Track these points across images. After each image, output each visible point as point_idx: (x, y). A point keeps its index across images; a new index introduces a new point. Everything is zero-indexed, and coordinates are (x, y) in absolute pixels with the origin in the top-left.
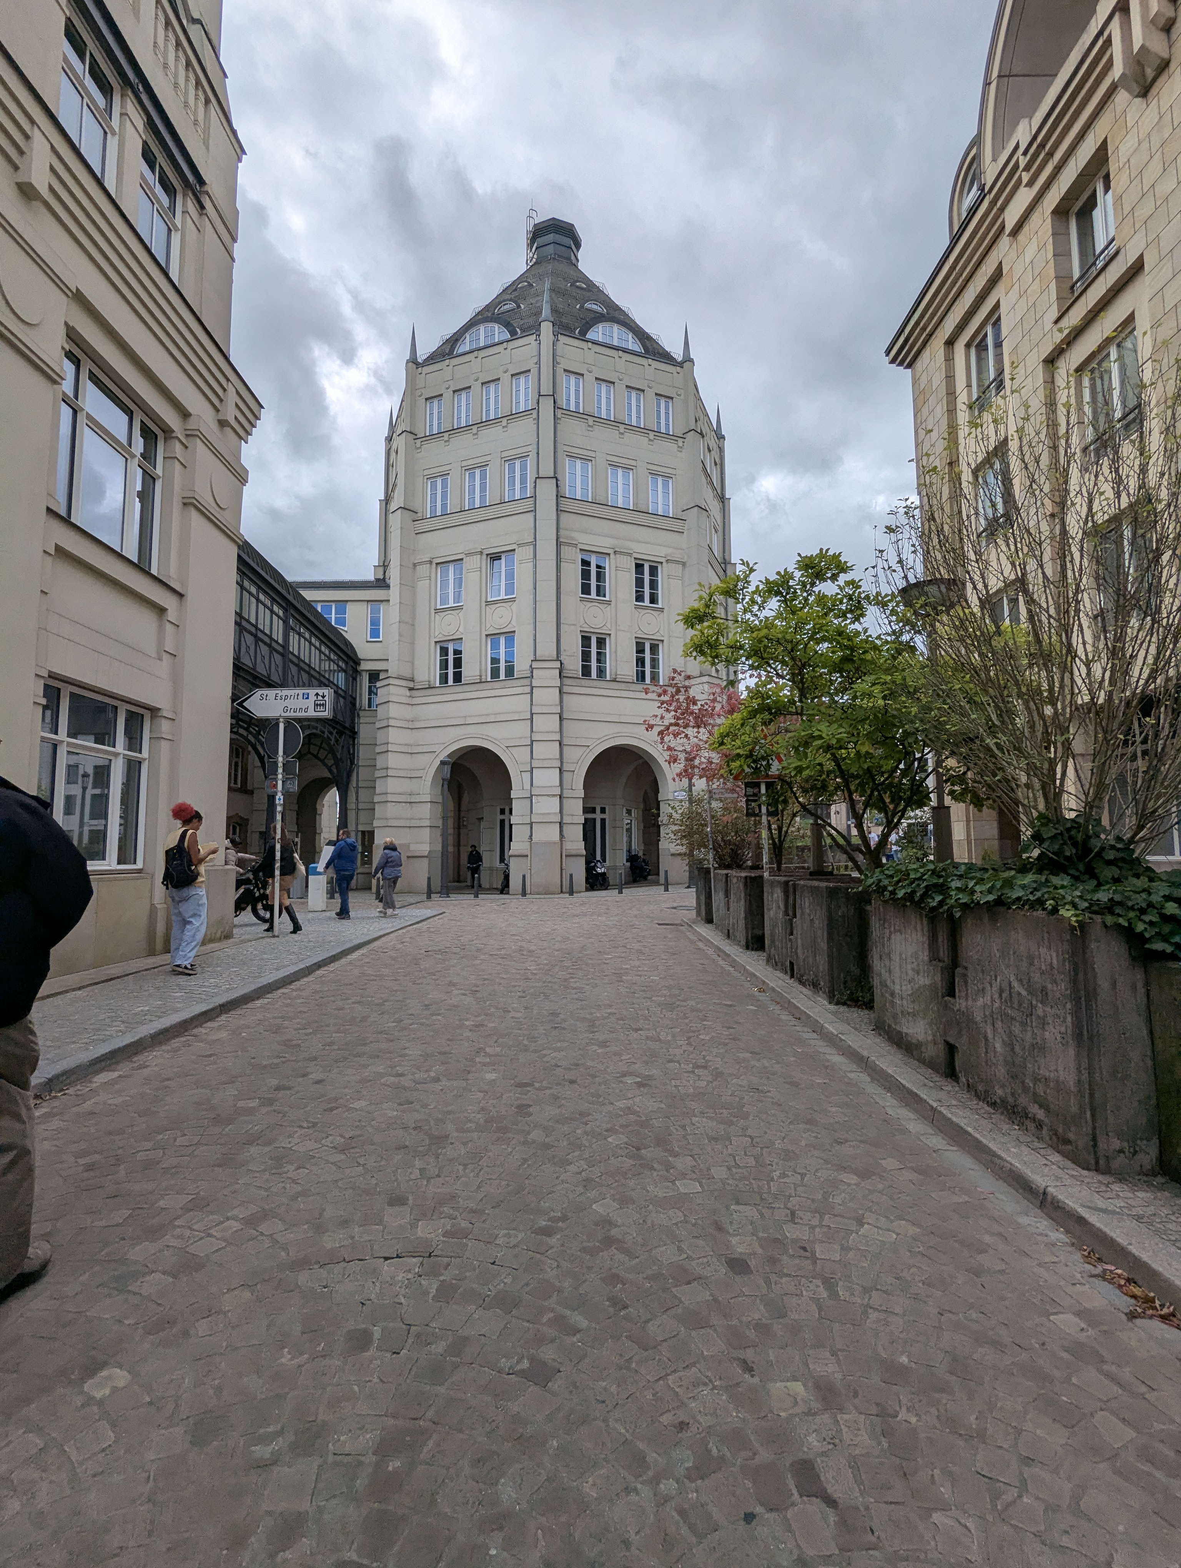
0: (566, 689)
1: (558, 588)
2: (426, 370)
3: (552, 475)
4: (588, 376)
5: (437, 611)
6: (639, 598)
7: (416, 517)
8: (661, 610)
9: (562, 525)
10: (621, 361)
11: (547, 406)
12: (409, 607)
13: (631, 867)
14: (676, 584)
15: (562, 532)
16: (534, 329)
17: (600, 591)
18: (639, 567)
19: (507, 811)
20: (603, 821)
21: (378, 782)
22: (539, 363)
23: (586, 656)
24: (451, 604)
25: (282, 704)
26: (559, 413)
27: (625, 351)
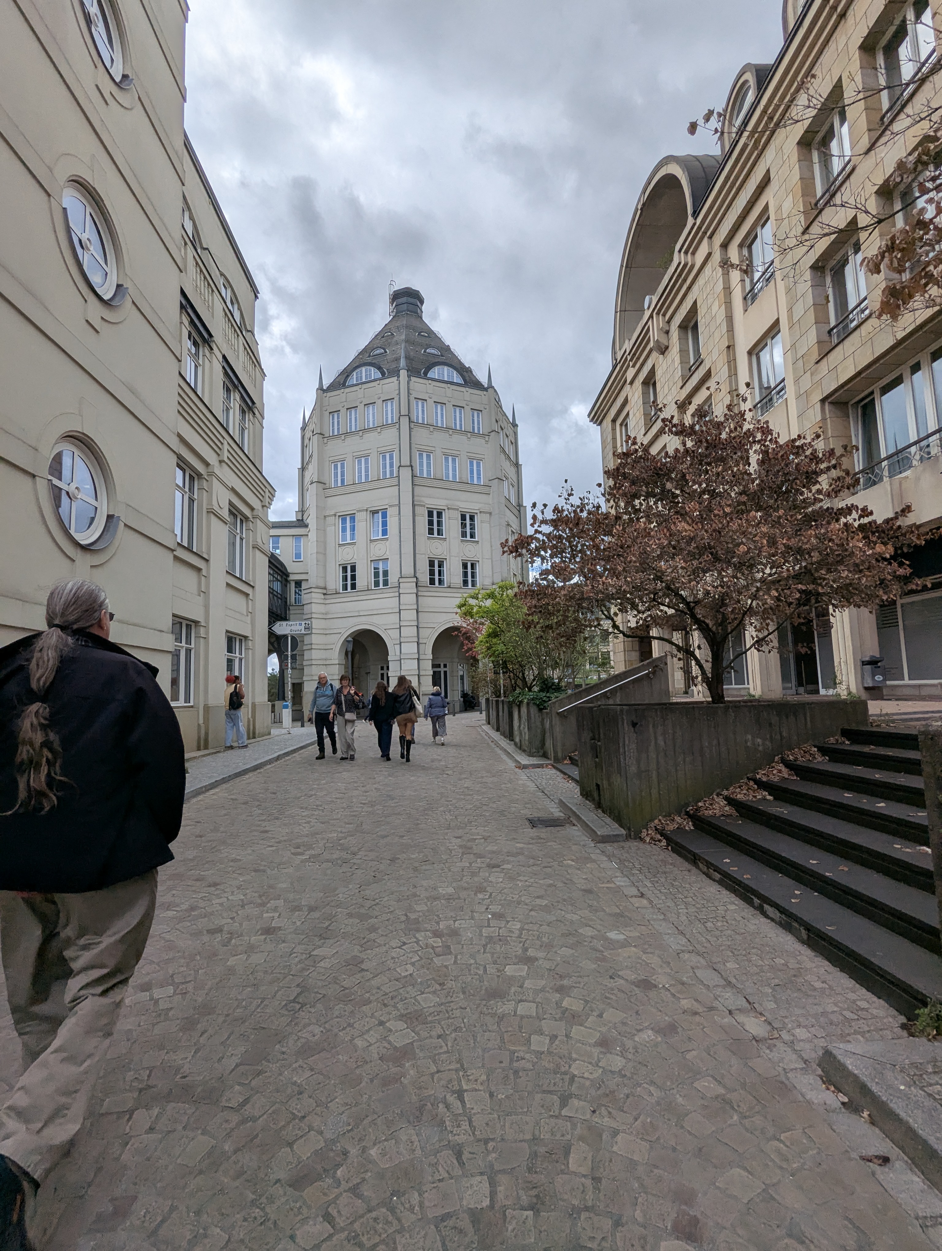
0: (420, 593)
1: (414, 533)
2: (329, 394)
3: (408, 464)
4: (428, 400)
5: (340, 545)
6: (464, 534)
7: (325, 487)
8: (477, 542)
9: (415, 494)
10: (450, 390)
11: (405, 421)
12: (322, 543)
13: (464, 701)
14: (486, 526)
15: (416, 498)
16: (395, 373)
17: (440, 532)
18: (463, 517)
19: (385, 668)
20: (445, 672)
21: (306, 653)
22: (399, 394)
23: (432, 573)
24: (349, 541)
25: (290, 628)
26: (412, 425)
27: (452, 383)
